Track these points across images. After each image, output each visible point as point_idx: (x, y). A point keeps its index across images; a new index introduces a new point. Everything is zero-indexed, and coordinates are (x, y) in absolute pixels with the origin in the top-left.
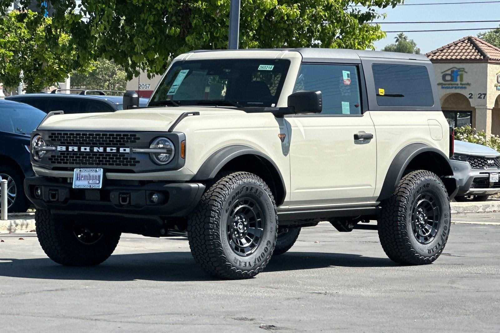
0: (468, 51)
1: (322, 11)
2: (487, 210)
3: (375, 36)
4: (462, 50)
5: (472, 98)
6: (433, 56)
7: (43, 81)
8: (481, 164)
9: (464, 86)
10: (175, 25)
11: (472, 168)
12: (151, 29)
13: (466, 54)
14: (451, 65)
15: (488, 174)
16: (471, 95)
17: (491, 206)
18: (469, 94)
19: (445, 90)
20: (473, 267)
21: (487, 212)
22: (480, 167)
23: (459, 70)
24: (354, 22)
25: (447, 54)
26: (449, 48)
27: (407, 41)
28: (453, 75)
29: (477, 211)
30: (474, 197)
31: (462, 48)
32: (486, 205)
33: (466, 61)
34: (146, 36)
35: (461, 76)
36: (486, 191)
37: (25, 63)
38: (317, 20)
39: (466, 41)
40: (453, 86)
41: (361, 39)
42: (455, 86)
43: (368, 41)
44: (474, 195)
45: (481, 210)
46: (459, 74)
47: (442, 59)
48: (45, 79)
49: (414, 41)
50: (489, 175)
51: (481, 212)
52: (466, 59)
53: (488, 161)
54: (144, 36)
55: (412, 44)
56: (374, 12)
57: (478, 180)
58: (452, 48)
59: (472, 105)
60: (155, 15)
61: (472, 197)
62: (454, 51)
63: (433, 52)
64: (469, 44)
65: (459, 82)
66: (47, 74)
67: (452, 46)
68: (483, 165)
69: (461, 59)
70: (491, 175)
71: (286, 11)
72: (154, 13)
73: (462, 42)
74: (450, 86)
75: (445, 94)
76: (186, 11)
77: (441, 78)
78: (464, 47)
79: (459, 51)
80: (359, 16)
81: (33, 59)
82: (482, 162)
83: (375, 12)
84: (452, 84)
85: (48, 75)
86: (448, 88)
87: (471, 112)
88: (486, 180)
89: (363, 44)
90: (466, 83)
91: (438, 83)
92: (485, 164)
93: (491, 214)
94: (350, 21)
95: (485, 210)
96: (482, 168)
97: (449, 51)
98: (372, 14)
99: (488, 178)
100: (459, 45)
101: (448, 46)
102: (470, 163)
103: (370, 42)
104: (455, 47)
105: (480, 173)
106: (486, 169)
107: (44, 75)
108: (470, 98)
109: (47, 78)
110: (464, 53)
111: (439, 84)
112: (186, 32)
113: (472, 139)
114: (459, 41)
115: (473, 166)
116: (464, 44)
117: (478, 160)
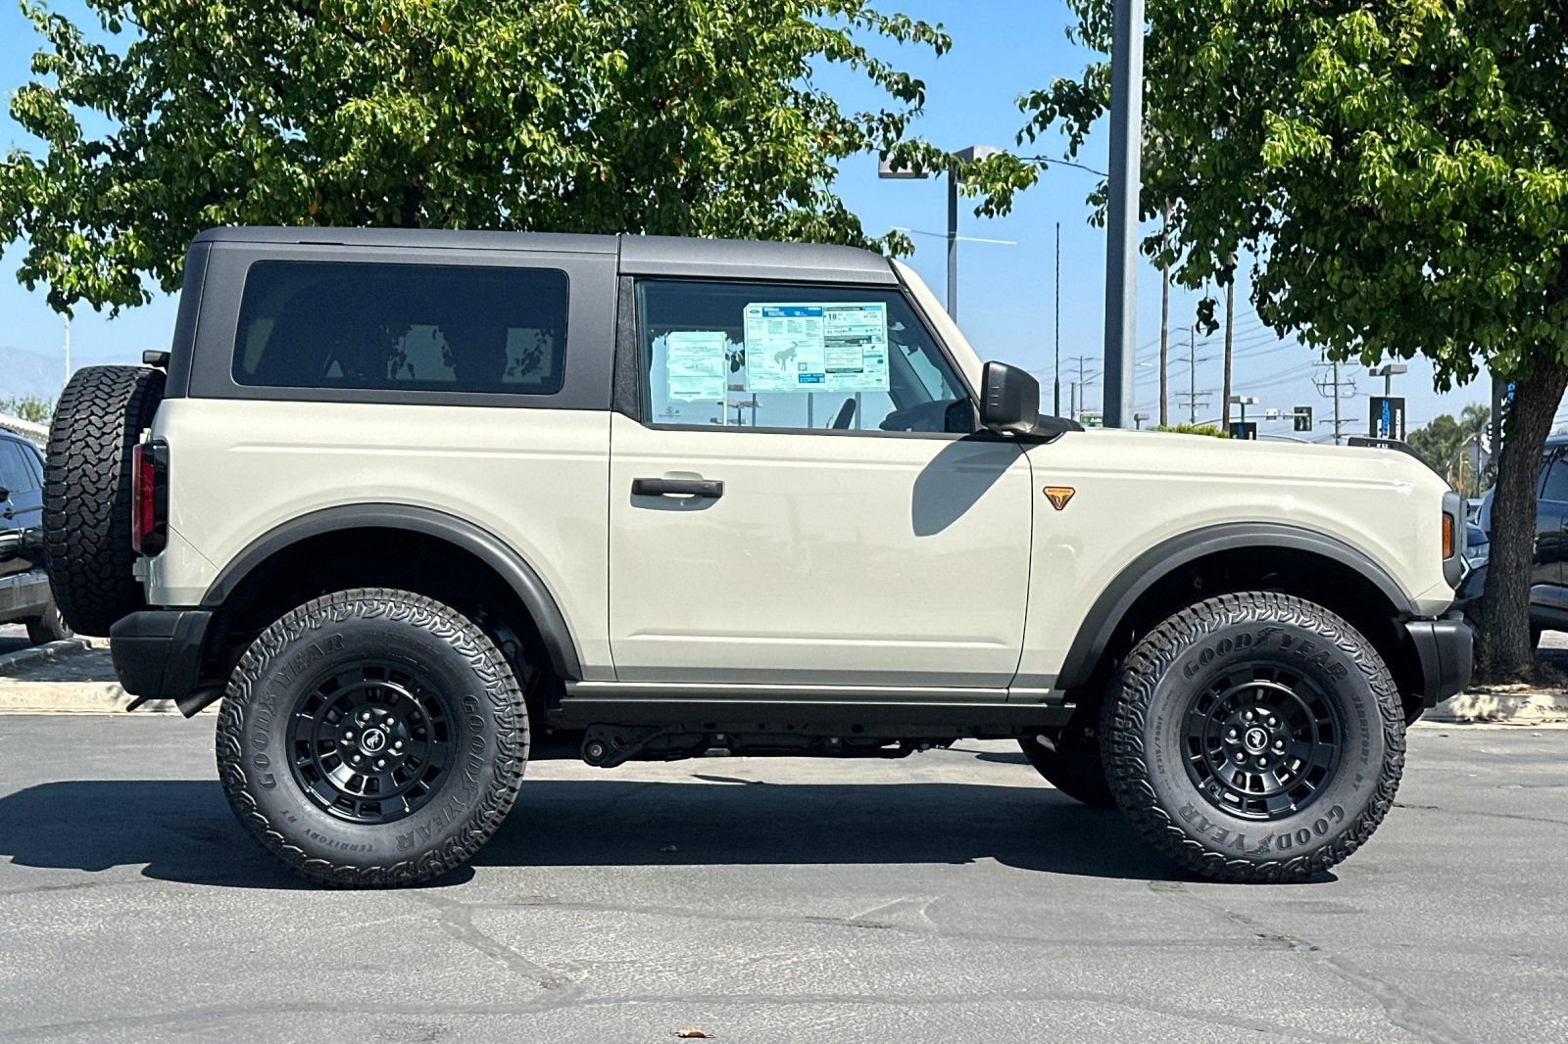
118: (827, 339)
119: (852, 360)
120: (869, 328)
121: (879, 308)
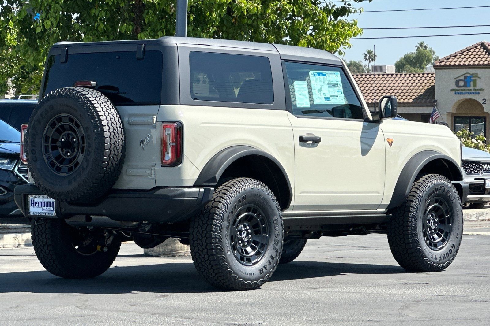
0: (481, 56)
1: (287, 4)
2: (481, 218)
3: (350, 33)
4: (475, 55)
5: (486, 103)
6: (446, 62)
7: (31, 89)
8: (476, 169)
9: (477, 92)
10: (127, 22)
11: (467, 174)
12: (102, 26)
13: (479, 59)
14: (464, 71)
15: (483, 180)
16: (484, 100)
17: (485, 214)
18: (483, 100)
19: (458, 96)
20: (437, 288)
21: (481, 221)
22: (475, 172)
23: (472, 75)
24: (322, 16)
25: (460, 60)
26: (462, 53)
27: (427, 49)
28: (466, 80)
29: (470, 220)
30: (471, 204)
31: (474, 53)
32: (479, 213)
33: (479, 66)
34: (97, 34)
35: (475, 82)
36: (481, 198)
37: (12, 71)
38: (282, 14)
39: (479, 47)
40: (466, 92)
41: (336, 35)
42: (468, 91)
43: (344, 37)
44: (471, 202)
45: (474, 218)
46: (472, 80)
47: (455, 65)
48: (33, 87)
49: (433, 49)
50: (485, 181)
51: (474, 220)
52: (479, 65)
53: (484, 166)
54: (95, 34)
55: (431, 52)
56: (350, 7)
57: (473, 186)
58: (465, 53)
59: (485, 111)
60: (107, 10)
61: (468, 205)
62: (467, 56)
63: (446, 58)
64: (482, 50)
65: (472, 88)
66: (34, 82)
67: (465, 52)
68: (478, 171)
69: (474, 65)
70: (487, 181)
71: (246, 6)
72: (106, 8)
73: (475, 47)
74: (464, 92)
75: (458, 99)
76: (139, 7)
77: (455, 84)
78: (477, 52)
79: (472, 56)
80: (333, 11)
81: (20, 66)
82: (477, 167)
83: (352, 6)
84: (465, 90)
85: (36, 83)
86: (461, 94)
87: (485, 118)
88: (481, 186)
89: (338, 40)
90: (480, 88)
91: (451, 88)
92: (480, 169)
93: (484, 222)
94: (318, 15)
95: (479, 218)
96: (477, 173)
97: (462, 56)
98: (347, 9)
99: (484, 184)
100: (472, 50)
101: (461, 52)
102: (464, 168)
103: (345, 39)
104: (468, 53)
105: (475, 179)
106: (482, 175)
107: (32, 82)
108: (484, 103)
109: (35, 86)
110: (477, 59)
111: (452, 90)
112: (139, 29)
113: (469, 143)
114: (472, 47)
115: (468, 172)
116: (477, 50)
117: (473, 166)
118: (328, 85)
119: (335, 93)
120: (337, 81)
121: (337, 74)
